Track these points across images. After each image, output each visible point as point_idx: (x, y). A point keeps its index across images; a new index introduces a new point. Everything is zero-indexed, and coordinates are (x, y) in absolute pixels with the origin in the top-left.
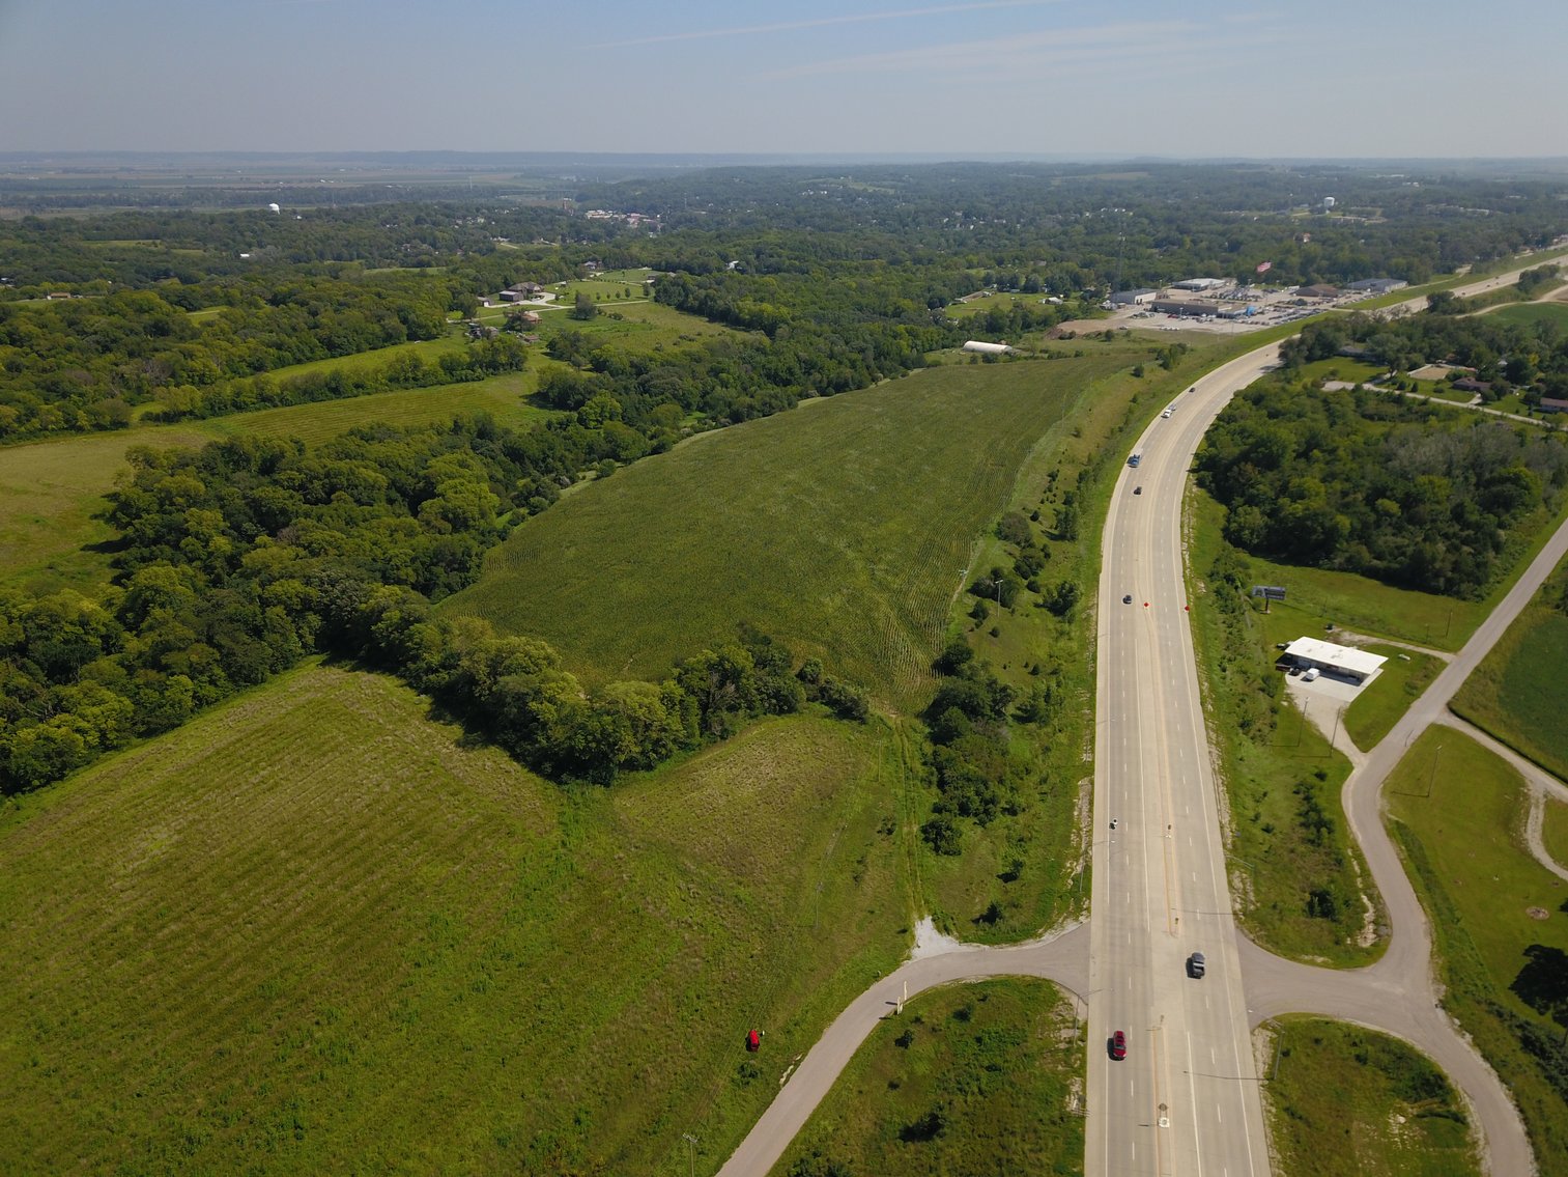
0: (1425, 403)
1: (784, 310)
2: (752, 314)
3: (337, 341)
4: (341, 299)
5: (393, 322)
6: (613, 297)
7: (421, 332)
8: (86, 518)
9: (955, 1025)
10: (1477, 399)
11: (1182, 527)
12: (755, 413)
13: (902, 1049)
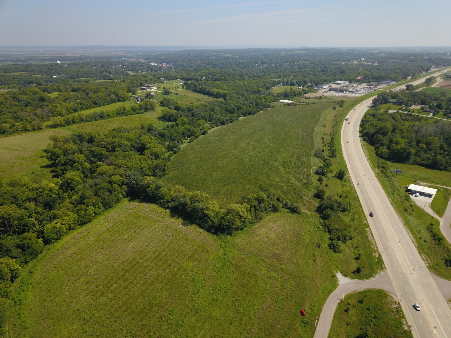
0: (418, 116)
1: (226, 91)
2: (217, 93)
3: (98, 102)
4: (95, 90)
5: (113, 96)
6: (174, 88)
7: (121, 99)
8: (38, 157)
9: (359, 304)
10: (431, 115)
11: (364, 153)
12: (228, 122)
13: (347, 313)
